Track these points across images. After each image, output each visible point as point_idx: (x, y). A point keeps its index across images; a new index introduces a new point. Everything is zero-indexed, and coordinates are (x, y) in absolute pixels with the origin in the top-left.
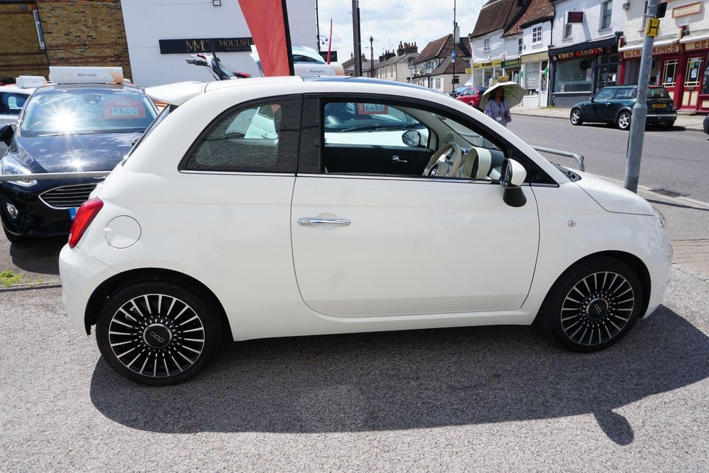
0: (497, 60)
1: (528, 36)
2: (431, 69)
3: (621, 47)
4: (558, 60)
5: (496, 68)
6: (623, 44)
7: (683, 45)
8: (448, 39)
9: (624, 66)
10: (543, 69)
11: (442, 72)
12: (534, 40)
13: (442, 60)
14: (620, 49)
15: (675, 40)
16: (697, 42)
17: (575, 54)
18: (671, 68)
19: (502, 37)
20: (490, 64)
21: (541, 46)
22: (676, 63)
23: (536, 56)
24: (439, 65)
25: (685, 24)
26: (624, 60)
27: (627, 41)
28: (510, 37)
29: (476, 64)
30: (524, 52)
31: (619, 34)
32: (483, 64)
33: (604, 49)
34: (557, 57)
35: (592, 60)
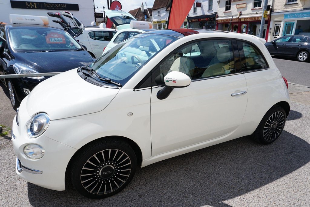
0: (164, 20)
3: (217, 18)
4: (191, 22)
5: (163, 24)
6: (218, 17)
7: (240, 19)
8: (139, 10)
13: (137, 19)
14: (216, 19)
15: (237, 17)
16: (245, 18)
17: (198, 20)
18: (236, 27)
19: (166, 10)
20: (161, 22)
25: (241, 11)
26: (218, 24)
27: (219, 16)
29: (154, 21)
31: (216, 13)
32: (157, 22)
33: (210, 19)
34: (191, 21)
35: (205, 23)
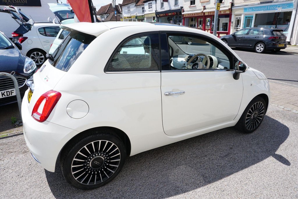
0: (134, 16)
1: (146, 6)
2: (104, 19)
3: (183, 12)
4: (159, 16)
5: (133, 19)
7: (204, 13)
8: (110, 6)
9: (184, 20)
10: (154, 20)
11: (109, 20)
12: (149, 8)
13: (108, 15)
14: (182, 13)
15: (202, 11)
16: (209, 12)
17: (166, 14)
18: (201, 21)
19: (135, 6)
20: (131, 17)
21: (152, 10)
22: (202, 20)
23: (151, 14)
24: (107, 17)
25: (205, 5)
26: (184, 18)
27: (185, 10)
28: (138, 6)
29: (125, 17)
30: (145, 13)
31: (182, 7)
32: (128, 17)
33: (177, 13)
35: (172, 17)
